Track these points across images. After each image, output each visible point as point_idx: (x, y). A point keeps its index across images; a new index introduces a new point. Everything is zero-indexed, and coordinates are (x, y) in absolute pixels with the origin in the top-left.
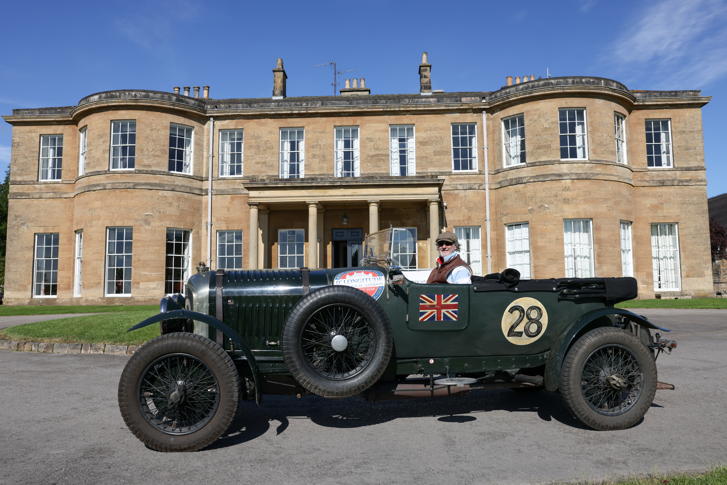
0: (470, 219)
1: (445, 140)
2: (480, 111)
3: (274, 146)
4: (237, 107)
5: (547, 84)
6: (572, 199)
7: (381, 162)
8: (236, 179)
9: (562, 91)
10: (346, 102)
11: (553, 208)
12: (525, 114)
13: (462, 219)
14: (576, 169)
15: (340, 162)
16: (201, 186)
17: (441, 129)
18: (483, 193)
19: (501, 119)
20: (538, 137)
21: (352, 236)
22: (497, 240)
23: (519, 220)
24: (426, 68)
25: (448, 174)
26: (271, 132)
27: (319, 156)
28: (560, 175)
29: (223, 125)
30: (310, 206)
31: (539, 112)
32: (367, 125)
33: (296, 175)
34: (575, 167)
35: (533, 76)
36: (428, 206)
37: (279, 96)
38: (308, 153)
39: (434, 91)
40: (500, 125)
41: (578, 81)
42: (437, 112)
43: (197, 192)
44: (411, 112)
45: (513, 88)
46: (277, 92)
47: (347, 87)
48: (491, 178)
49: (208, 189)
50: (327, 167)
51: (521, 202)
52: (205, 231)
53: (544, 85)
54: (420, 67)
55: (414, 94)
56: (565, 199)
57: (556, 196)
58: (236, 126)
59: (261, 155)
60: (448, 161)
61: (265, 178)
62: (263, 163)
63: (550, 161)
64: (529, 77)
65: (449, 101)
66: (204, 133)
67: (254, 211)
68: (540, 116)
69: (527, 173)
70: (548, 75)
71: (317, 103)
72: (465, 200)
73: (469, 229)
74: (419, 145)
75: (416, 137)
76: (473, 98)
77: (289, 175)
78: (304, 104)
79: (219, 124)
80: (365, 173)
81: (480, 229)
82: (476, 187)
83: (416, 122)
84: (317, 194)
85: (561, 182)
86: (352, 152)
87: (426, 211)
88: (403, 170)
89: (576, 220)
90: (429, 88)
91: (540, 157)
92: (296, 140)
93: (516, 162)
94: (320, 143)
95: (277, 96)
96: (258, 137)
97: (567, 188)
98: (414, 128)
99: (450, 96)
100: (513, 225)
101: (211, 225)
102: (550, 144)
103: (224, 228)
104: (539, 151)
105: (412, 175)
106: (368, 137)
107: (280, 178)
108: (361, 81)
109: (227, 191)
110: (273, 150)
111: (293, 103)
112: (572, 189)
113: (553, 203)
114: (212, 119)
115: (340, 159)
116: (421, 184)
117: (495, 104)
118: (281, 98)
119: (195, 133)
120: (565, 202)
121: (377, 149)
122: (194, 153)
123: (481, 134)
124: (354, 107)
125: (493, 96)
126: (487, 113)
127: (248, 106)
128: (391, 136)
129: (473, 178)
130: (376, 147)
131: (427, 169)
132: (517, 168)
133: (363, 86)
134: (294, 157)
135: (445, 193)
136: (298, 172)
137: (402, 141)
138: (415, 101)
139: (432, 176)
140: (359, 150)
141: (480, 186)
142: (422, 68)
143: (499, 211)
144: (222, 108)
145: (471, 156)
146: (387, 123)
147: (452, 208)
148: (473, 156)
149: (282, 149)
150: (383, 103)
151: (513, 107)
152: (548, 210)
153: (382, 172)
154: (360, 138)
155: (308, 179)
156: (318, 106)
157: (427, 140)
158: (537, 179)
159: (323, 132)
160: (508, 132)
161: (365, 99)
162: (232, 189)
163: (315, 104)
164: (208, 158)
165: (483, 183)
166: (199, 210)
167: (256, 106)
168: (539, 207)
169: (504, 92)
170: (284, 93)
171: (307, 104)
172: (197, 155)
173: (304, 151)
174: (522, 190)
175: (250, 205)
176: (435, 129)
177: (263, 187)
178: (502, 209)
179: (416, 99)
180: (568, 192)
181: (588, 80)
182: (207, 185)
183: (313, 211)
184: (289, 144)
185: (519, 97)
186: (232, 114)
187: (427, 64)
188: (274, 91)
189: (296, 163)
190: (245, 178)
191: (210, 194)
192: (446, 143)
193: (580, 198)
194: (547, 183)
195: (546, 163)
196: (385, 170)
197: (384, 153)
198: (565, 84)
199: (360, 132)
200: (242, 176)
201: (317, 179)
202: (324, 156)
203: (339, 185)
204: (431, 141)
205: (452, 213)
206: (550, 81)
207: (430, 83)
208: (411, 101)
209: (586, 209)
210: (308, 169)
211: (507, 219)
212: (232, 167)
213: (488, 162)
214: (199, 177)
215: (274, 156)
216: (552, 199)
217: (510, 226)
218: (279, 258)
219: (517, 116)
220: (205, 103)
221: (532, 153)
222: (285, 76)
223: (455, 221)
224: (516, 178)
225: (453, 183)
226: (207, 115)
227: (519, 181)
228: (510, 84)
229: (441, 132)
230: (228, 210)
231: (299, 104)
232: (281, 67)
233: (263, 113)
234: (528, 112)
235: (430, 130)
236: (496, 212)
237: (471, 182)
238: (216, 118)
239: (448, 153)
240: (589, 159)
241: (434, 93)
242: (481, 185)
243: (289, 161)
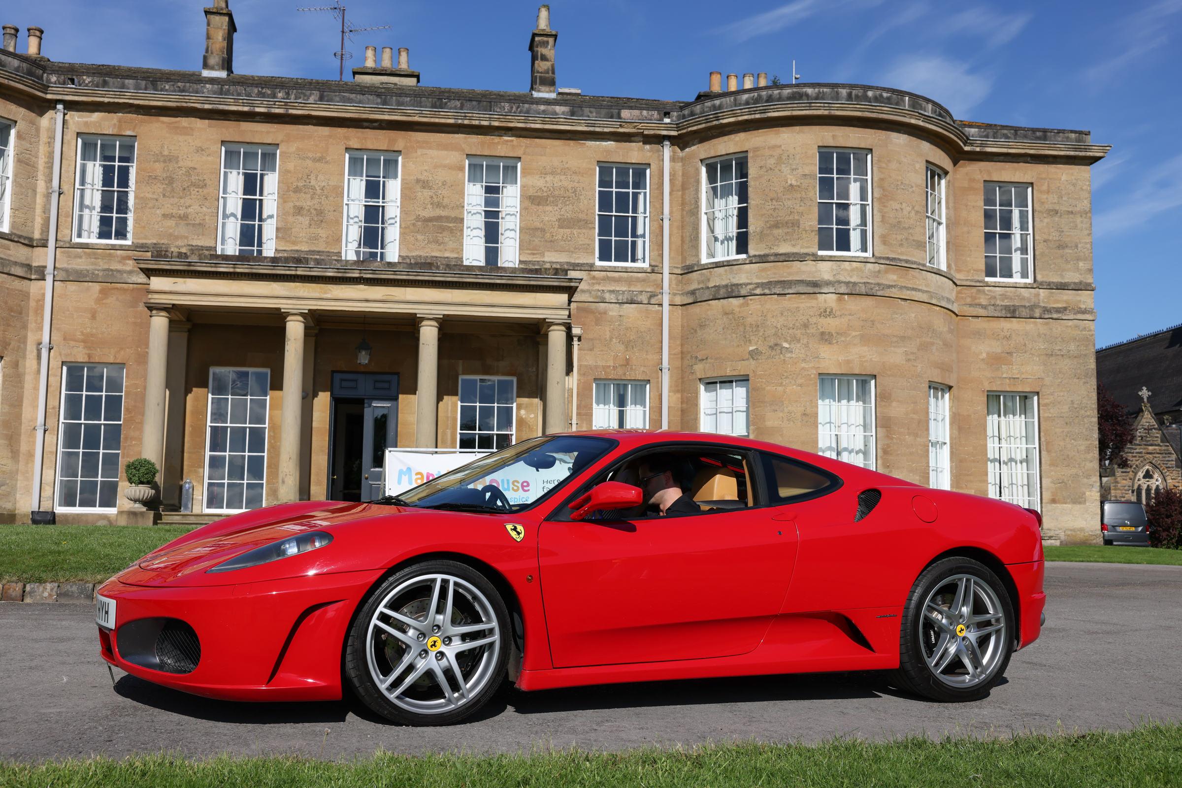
0: (628, 364)
1: (582, 197)
2: (658, 140)
3: (208, 182)
4: (123, 86)
5: (797, 96)
6: (838, 333)
7: (446, 234)
8: (114, 248)
9: (826, 113)
10: (375, 97)
11: (798, 350)
12: (750, 155)
13: (611, 363)
14: (848, 274)
15: (356, 227)
16: (27, 259)
17: (575, 173)
18: (657, 312)
19: (701, 161)
20: (774, 202)
21: (375, 388)
22: (682, 411)
23: (728, 371)
24: (545, 39)
25: (586, 268)
26: (202, 150)
27: (309, 210)
28: (815, 284)
29: (86, 123)
30: (289, 318)
31: (779, 151)
32: (419, 152)
33: (255, 248)
34: (846, 270)
35: (763, 75)
36: (542, 332)
37: (218, 70)
38: (285, 202)
39: (560, 90)
40: (698, 173)
41: (860, 94)
42: (569, 135)
43: (19, 271)
44: (514, 132)
45: (728, 99)
46: (212, 61)
47: (370, 63)
48: (674, 282)
49: (45, 267)
50: (327, 237)
51: (734, 335)
52: (35, 362)
53: (793, 97)
54: (534, 35)
55: (517, 92)
56: (823, 334)
57: (806, 326)
58: (120, 127)
59: (176, 200)
60: (587, 241)
61: (184, 250)
62: (180, 217)
63: (796, 253)
64: (756, 76)
65: (594, 114)
66: (38, 137)
67: (160, 323)
68: (780, 159)
69: (748, 275)
70: (794, 76)
71: (310, 96)
72: (619, 325)
73: (625, 386)
74: (527, 203)
75: (522, 187)
76: (645, 113)
77: (238, 248)
78: (280, 95)
79: (77, 119)
80: (410, 254)
81: (648, 386)
82: (644, 298)
83: (524, 154)
84: (305, 295)
85: (817, 299)
86: (383, 207)
87: (538, 343)
88: (492, 254)
89: (844, 378)
90: (551, 83)
91: (778, 246)
92: (259, 172)
93: (727, 252)
94: (313, 183)
95: (212, 68)
96: (170, 159)
97: (828, 310)
98: (519, 165)
99: (596, 103)
100: (716, 383)
101: (50, 349)
102: (798, 220)
103: (80, 355)
104: (776, 232)
105: (511, 265)
106: (420, 177)
107: (219, 252)
108: (399, 52)
109: (93, 273)
110: (205, 191)
111: (256, 90)
112: (838, 313)
113: (799, 341)
114: (60, 107)
115: (356, 220)
116: (533, 286)
117: (690, 129)
118: (223, 74)
119: (19, 136)
120: (822, 339)
121: (439, 205)
122: (15, 181)
123: (658, 189)
124: (392, 111)
125: (686, 112)
126: (672, 144)
127: (150, 86)
128: (469, 181)
129: (638, 280)
130: (435, 200)
131: (544, 256)
132: (729, 264)
133: (404, 63)
134: (250, 209)
135: (578, 308)
136: (260, 244)
137: (492, 190)
138: (525, 110)
139: (556, 271)
140: (399, 204)
141: (651, 297)
142: (537, 39)
143: (689, 352)
144: (87, 85)
145: (634, 235)
146: (463, 150)
147: (592, 339)
148: (640, 231)
149: (225, 192)
150: (455, 108)
151: (726, 138)
152: (789, 355)
153: (447, 254)
154: (402, 180)
155: (287, 260)
156: (311, 100)
157: (545, 194)
158: (770, 289)
159: (320, 160)
160: (714, 189)
161: (418, 96)
162: (104, 270)
163: (305, 95)
164: (48, 196)
165: (658, 291)
166: (21, 313)
167: (167, 87)
168: (772, 348)
169: (708, 104)
170: (227, 64)
171: (288, 94)
172: (21, 186)
173: (276, 197)
174: (737, 309)
175: (152, 308)
176: (564, 171)
177: (184, 271)
178: (694, 347)
179: (526, 106)
180: (829, 320)
181: (878, 93)
182: (46, 257)
183: (295, 330)
184: (241, 178)
185: (740, 118)
186: (112, 100)
187: (548, 30)
188: (205, 59)
189: (257, 223)
190: (136, 247)
191: (49, 279)
192: (586, 202)
193: (854, 333)
194: (789, 299)
195: (788, 258)
196: (452, 251)
197: (453, 214)
198: (832, 99)
199: (403, 166)
200: (128, 242)
201: (307, 260)
202: (320, 212)
203: (357, 278)
204: (553, 197)
205: (591, 350)
206: (804, 90)
207: (553, 73)
208: (514, 109)
209: (864, 357)
210: (283, 238)
211: (704, 370)
212: (105, 222)
213: (670, 249)
214: (25, 238)
215: (207, 204)
216: (798, 332)
217: (711, 383)
218: (208, 430)
219: (734, 157)
220: (44, 69)
221: (762, 236)
222: (232, 27)
223: (596, 367)
224: (727, 286)
225: (597, 287)
226: (49, 96)
227: (731, 292)
228: (716, 88)
229: (575, 178)
230: (94, 317)
231: (269, 92)
232: (223, 5)
233: (185, 105)
234: (756, 149)
235: (553, 173)
236: (682, 353)
237: (632, 289)
238: (70, 106)
239: (587, 223)
240: (873, 255)
241: (559, 94)
242: (653, 295)
243: (239, 216)
